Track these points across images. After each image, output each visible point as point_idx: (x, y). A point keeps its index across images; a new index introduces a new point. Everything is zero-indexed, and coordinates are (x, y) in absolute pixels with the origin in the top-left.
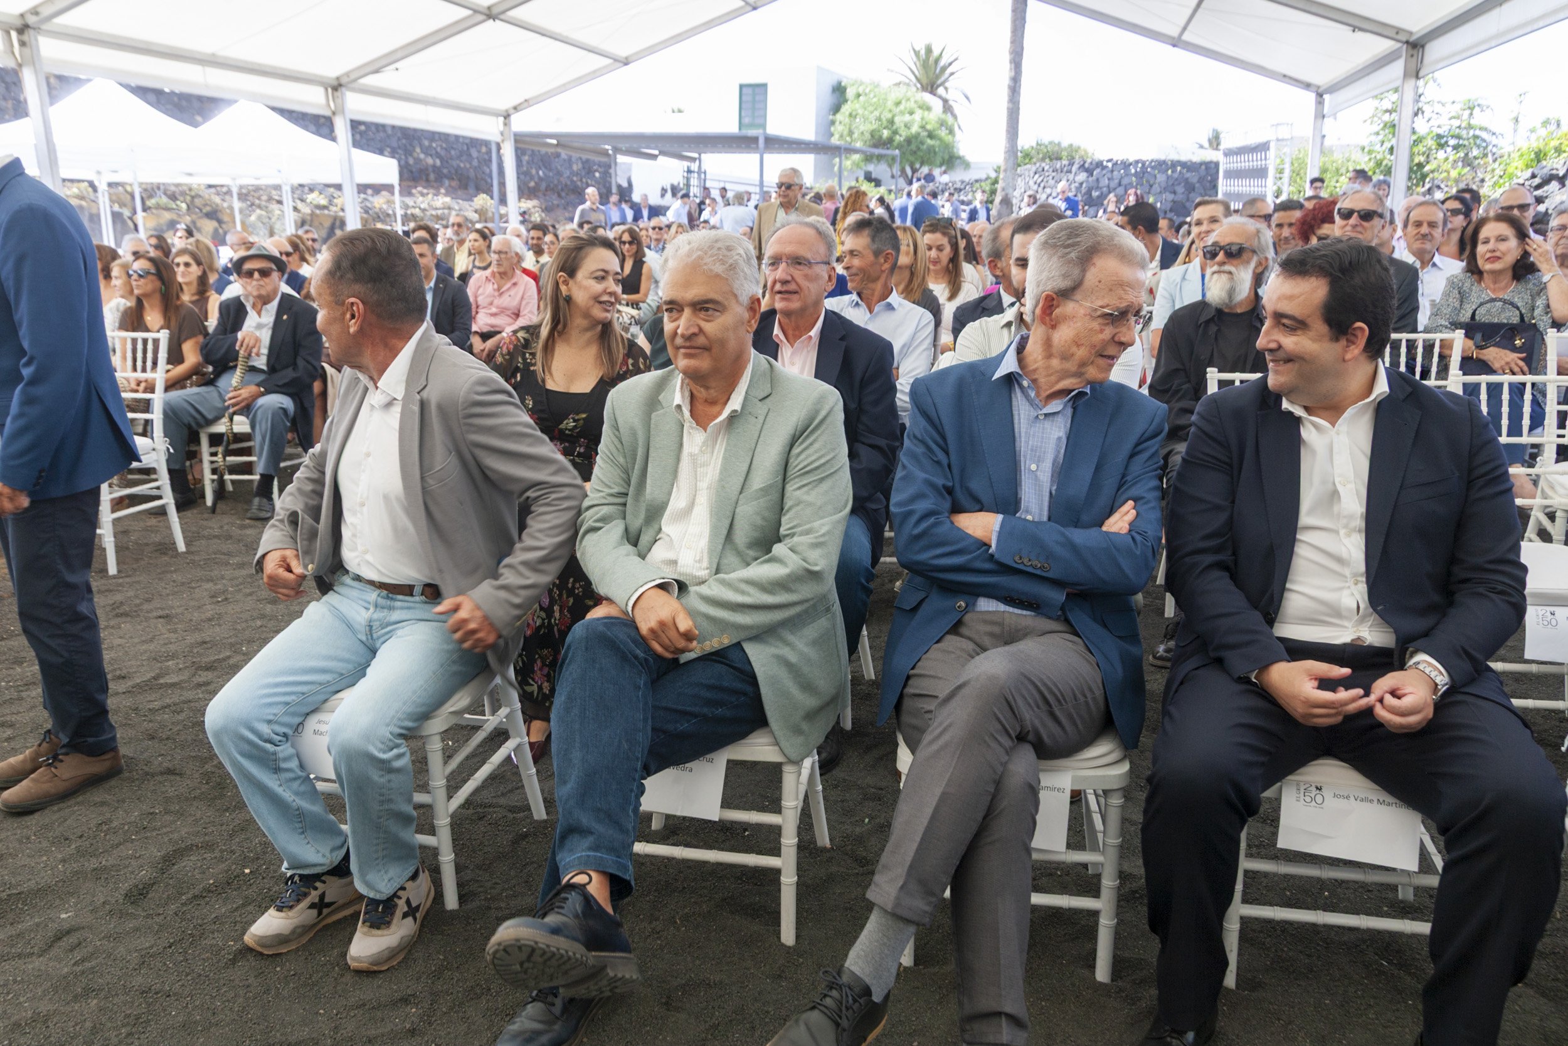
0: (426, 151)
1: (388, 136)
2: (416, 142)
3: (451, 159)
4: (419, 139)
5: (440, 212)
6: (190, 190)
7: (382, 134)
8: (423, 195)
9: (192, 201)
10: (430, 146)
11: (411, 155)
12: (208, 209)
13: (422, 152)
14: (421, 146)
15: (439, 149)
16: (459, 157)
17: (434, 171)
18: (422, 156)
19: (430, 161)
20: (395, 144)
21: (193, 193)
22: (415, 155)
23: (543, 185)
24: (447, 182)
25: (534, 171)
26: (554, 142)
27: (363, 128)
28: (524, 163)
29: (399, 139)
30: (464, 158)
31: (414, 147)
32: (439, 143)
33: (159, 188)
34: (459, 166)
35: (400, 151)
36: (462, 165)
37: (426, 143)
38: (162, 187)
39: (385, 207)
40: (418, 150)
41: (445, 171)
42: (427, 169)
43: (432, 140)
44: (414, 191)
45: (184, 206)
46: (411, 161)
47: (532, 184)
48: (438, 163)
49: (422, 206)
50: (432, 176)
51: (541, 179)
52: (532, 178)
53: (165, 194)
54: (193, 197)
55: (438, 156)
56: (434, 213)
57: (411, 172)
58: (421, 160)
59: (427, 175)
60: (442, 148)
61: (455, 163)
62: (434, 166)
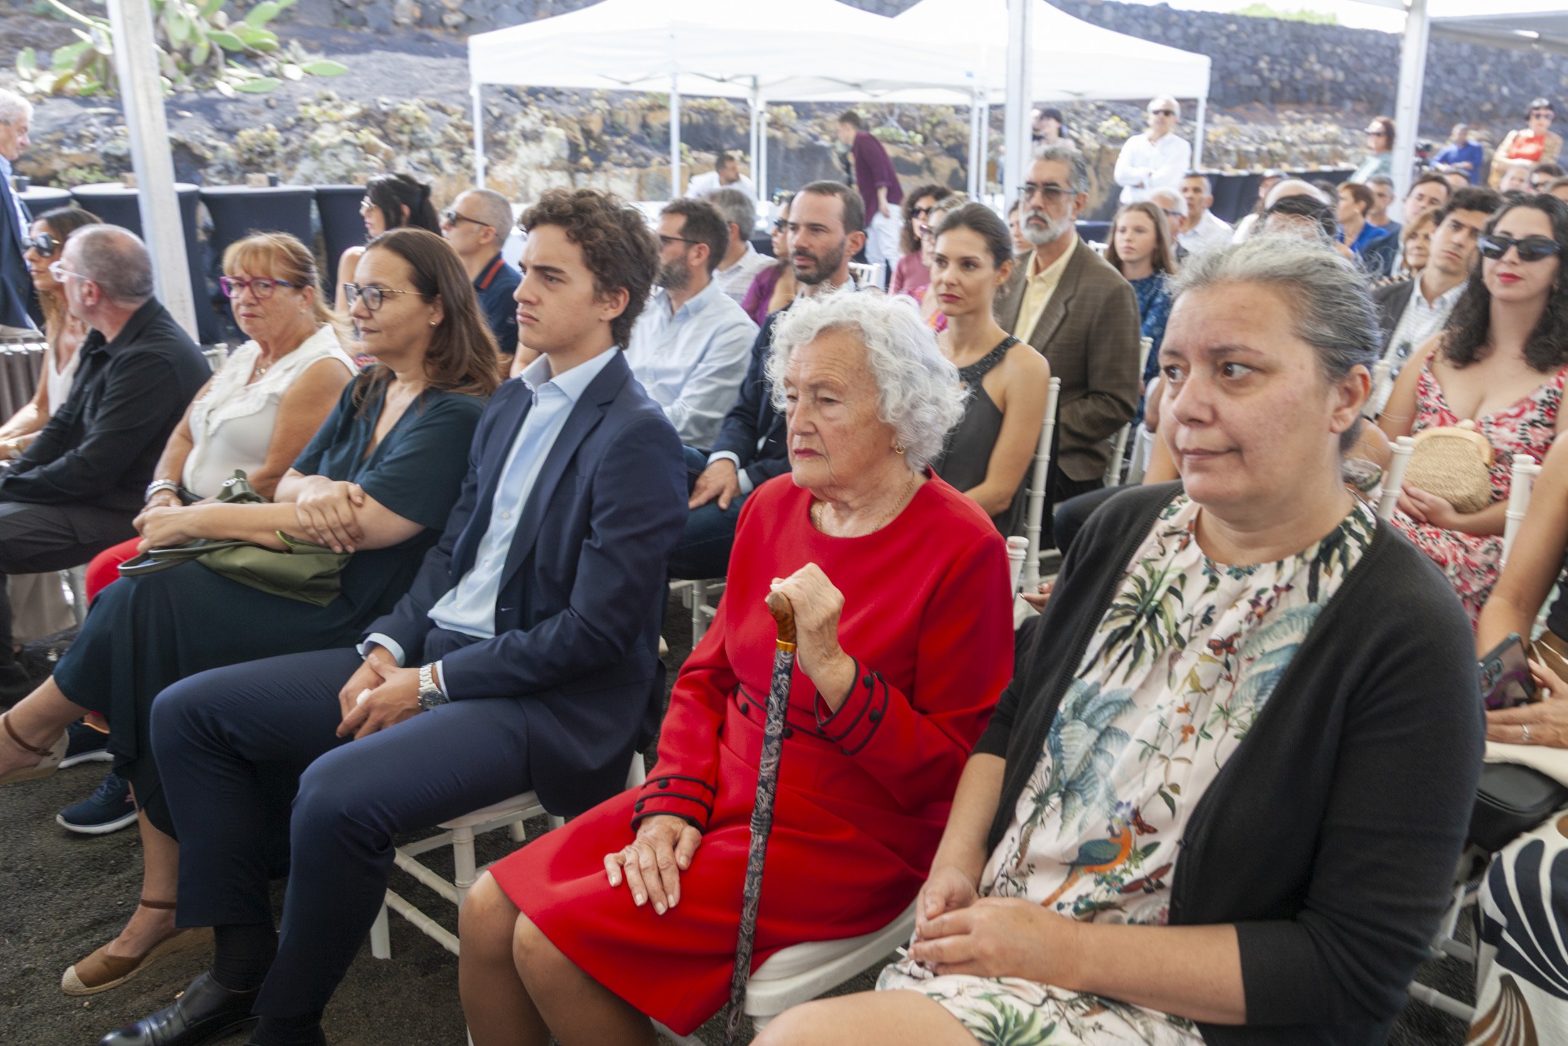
0: (1325, 61)
1: (1271, 39)
2: (1312, 47)
3: (1363, 70)
4: (1317, 43)
5: (1315, 148)
6: (933, 115)
7: (1261, 37)
8: (1292, 121)
9: (933, 131)
10: (1333, 53)
11: (1300, 66)
12: (952, 142)
13: (1319, 61)
14: (1318, 51)
15: (1346, 57)
16: (1375, 69)
17: (1332, 90)
18: (1317, 67)
19: (1328, 74)
20: (1277, 50)
21: (934, 120)
22: (1307, 65)
23: (1506, 108)
24: (1349, 105)
25: (1493, 88)
26: (1534, 34)
27: (1233, 27)
28: (1481, 76)
29: (1286, 43)
30: (1385, 68)
31: (1306, 54)
32: (1349, 48)
33: (891, 113)
34: (1373, 82)
35: (1284, 61)
36: (1378, 79)
37: (1327, 48)
38: (897, 111)
39: (1223, 139)
40: (1313, 58)
41: (1349, 89)
42: (1321, 86)
43: (1338, 43)
44: (1280, 116)
45: (919, 138)
46: (1299, 74)
47: (1487, 107)
48: (1341, 76)
49: (1289, 139)
50: (1328, 96)
51: (1503, 99)
52: (1488, 97)
53: (899, 121)
54: (934, 126)
55: (1343, 66)
56: (1305, 149)
57: (1296, 90)
58: (1313, 72)
59: (1321, 94)
60: (1351, 54)
61: (1366, 77)
62: (1333, 82)
